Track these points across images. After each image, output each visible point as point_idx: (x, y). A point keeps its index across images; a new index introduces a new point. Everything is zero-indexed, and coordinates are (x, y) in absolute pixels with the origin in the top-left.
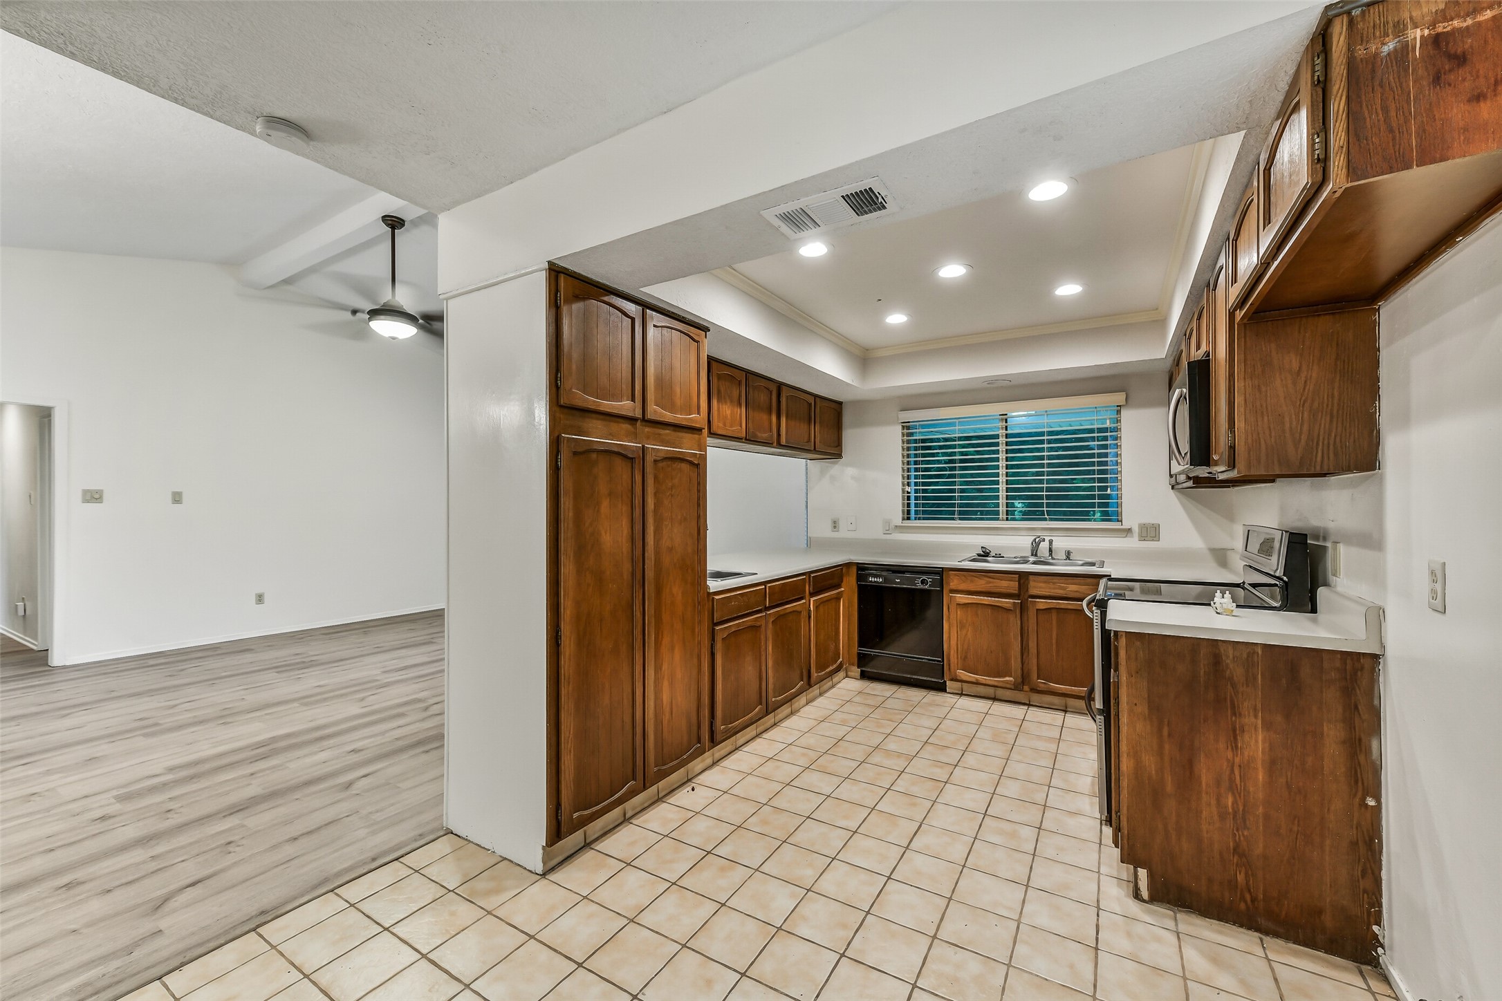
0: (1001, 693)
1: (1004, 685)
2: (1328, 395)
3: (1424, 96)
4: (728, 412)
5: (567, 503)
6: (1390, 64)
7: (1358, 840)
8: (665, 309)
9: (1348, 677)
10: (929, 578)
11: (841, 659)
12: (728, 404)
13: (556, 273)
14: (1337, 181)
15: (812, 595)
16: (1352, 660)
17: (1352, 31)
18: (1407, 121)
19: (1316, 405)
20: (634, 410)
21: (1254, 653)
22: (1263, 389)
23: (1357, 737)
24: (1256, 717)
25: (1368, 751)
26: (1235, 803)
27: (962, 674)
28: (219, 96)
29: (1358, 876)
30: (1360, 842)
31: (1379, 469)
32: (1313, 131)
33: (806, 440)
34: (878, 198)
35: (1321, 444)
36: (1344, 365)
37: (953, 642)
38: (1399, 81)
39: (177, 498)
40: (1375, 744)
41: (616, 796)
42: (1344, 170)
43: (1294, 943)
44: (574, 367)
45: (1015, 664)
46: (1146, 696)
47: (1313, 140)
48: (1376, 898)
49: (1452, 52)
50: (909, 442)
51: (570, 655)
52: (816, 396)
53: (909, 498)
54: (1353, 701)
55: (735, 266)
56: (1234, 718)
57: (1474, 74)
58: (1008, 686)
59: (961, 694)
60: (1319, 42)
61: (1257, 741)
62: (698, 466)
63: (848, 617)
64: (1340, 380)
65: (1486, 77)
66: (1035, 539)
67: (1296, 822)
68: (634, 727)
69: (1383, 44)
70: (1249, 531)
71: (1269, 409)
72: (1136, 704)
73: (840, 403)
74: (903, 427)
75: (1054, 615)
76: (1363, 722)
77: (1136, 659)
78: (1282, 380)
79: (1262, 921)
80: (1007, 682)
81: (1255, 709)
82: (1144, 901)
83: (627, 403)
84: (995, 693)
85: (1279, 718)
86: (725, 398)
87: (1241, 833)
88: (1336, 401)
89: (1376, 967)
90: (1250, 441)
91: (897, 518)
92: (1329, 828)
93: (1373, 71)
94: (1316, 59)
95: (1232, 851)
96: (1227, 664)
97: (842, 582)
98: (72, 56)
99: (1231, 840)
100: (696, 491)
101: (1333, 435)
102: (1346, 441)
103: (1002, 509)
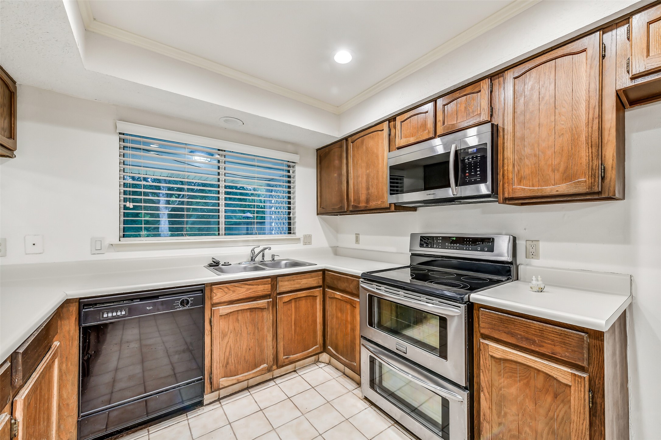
0: (253, 381)
1: (259, 374)
27: (224, 381)
45: (268, 353)
58: (263, 373)
59: (219, 401)
73: (14, 83)
75: (294, 303)
80: (262, 369)
84: (248, 383)
103: (222, 226)
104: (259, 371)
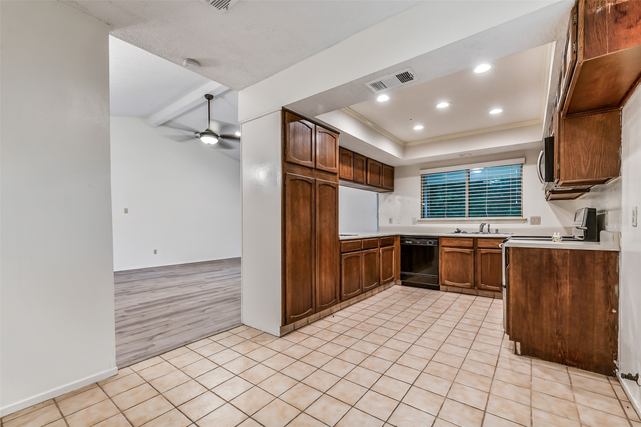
0: (464, 290)
1: (465, 287)
2: (599, 147)
3: (611, 27)
4: (346, 169)
5: (288, 199)
6: (599, 16)
7: (608, 327)
8: (323, 125)
9: (606, 261)
10: (432, 241)
11: (393, 276)
12: (346, 166)
13: (284, 111)
14: (580, 60)
15: (381, 247)
16: (607, 254)
17: (586, 4)
18: (605, 37)
19: (594, 150)
20: (312, 164)
21: (566, 253)
22: (572, 145)
23: (609, 285)
24: (567, 279)
25: (613, 291)
26: (557, 314)
27: (447, 282)
28: (174, 53)
29: (608, 341)
30: (609, 327)
31: (621, 176)
32: (573, 41)
33: (378, 182)
34: (410, 76)
35: (596, 166)
36: (606, 134)
37: (443, 269)
38: (603, 22)
39: (126, 211)
40: (616, 287)
41: (305, 313)
42: (582, 56)
43: (581, 369)
44: (291, 147)
45: (471, 277)
46: (521, 273)
47: (573, 45)
48: (616, 350)
49: (622, 10)
50: (424, 183)
51: (290, 256)
52: (382, 164)
53: (424, 208)
54: (607, 271)
55: (350, 107)
56: (557, 280)
57: (629, 18)
58: (468, 287)
59: (447, 291)
60: (575, 9)
61: (567, 289)
62: (335, 188)
63: (396, 259)
64: (604, 140)
65: (633, 19)
66: (482, 225)
67: (583, 321)
68: (312, 288)
69: (597, 9)
70: (576, 213)
71: (574, 153)
72: (516, 276)
73: (393, 167)
74: (422, 177)
75: (489, 256)
76: (611, 279)
77: (517, 258)
78: (580, 141)
79: (568, 361)
80: (467, 285)
81: (566, 276)
82: (519, 355)
83: (309, 162)
84: (462, 290)
85: (576, 279)
86: (344, 163)
87: (559, 326)
88: (603, 149)
89: (614, 377)
90: (566, 167)
91: (419, 217)
92: (596, 322)
93: (594, 19)
94: (574, 15)
95: (556, 334)
96: (555, 258)
97: (394, 243)
98: (132, 43)
99: (555, 329)
100: (335, 198)
101: (601, 163)
102: (606, 165)
103: (467, 212)
104: (465, 285)
